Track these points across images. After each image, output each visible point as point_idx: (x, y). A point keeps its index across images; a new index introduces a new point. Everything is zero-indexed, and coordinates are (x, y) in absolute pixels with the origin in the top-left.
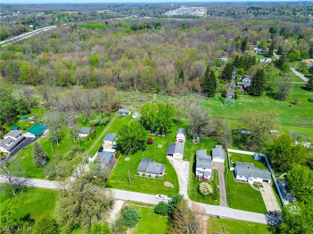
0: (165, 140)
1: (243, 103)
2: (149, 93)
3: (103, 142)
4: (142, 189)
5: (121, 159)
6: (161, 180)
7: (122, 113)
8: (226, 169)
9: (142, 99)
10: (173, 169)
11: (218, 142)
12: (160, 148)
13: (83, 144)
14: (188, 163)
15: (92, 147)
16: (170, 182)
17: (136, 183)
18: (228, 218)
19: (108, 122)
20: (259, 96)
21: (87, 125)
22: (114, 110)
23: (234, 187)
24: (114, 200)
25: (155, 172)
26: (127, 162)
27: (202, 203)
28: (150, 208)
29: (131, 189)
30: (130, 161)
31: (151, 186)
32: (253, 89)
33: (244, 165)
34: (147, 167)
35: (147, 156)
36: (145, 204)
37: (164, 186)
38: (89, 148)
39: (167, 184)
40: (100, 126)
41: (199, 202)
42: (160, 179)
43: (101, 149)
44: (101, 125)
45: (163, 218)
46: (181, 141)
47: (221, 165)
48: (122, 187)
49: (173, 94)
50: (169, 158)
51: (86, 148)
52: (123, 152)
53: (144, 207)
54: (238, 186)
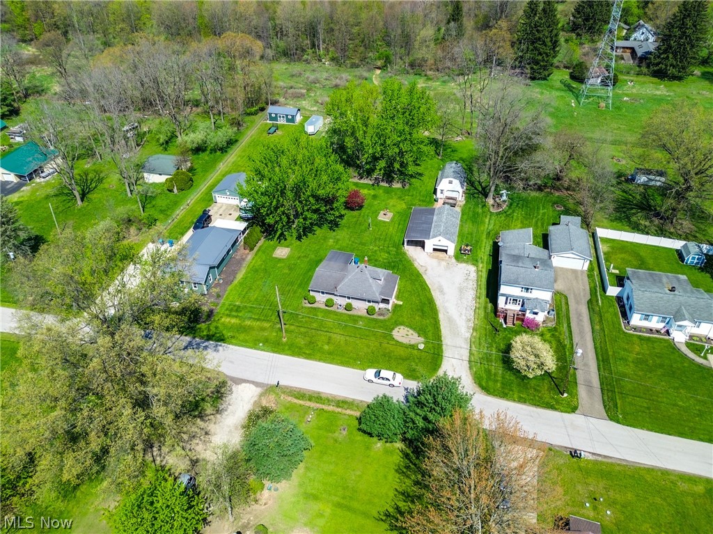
0: (400, 198)
1: (634, 98)
2: (360, 69)
3: (211, 201)
4: (321, 350)
5: (264, 252)
6: (385, 320)
7: (275, 119)
8: (593, 292)
9: (338, 81)
10: (425, 288)
11: (564, 206)
12: (384, 222)
13: (154, 203)
14: (472, 268)
15: (180, 212)
16: (414, 329)
17: (302, 329)
18: (610, 461)
19: (231, 143)
20: (680, 79)
21: (172, 148)
22: (253, 110)
23: (625, 350)
24: (229, 383)
25: (364, 296)
26: (280, 260)
27: (519, 401)
28: (344, 411)
29: (287, 347)
30: (289, 258)
31: (351, 339)
32: (668, 57)
33: (657, 281)
34: (340, 280)
35: (344, 245)
36: (329, 400)
37: (394, 343)
38: (168, 216)
39: (403, 335)
40: (208, 152)
41: (508, 400)
42: (381, 318)
43: (203, 221)
44: (214, 150)
45: (387, 452)
46: (451, 201)
47: (576, 278)
48: (259, 341)
49: (429, 73)
50: (411, 251)
51: (161, 216)
52: (269, 231)
53: (325, 407)
54: (637, 348)
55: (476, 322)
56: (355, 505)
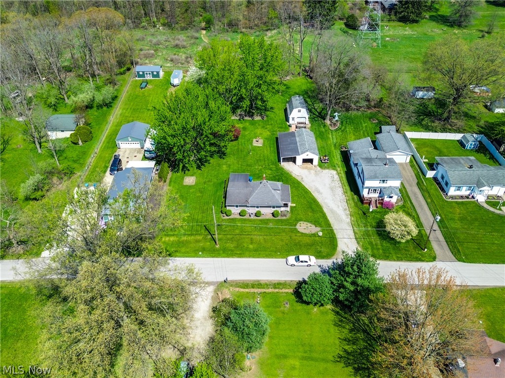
0: (263, 127)
1: (393, 38)
2: (189, 31)
3: (116, 147)
4: (247, 249)
5: (175, 182)
6: (287, 220)
7: (143, 76)
8: (418, 177)
9: (177, 42)
10: (307, 192)
11: (377, 119)
12: (259, 147)
13: (65, 155)
14: (334, 172)
15: (91, 160)
16: (311, 222)
17: (228, 236)
19: (115, 98)
21: (61, 109)
22: (122, 70)
23: (451, 213)
26: (190, 187)
27: (398, 260)
28: (281, 291)
29: (221, 252)
30: (196, 184)
31: (268, 237)
34: (248, 195)
35: (235, 168)
36: (267, 285)
37: (300, 234)
38: (82, 165)
39: (304, 227)
40: (95, 108)
41: (390, 260)
42: (284, 218)
43: (116, 165)
44: (100, 107)
45: (322, 313)
46: (302, 125)
47: (404, 168)
48: (198, 251)
49: (244, 30)
50: (287, 166)
51: (75, 165)
52: (174, 166)
53: (267, 291)
54: (458, 210)
55: (351, 210)
56: (315, 355)
